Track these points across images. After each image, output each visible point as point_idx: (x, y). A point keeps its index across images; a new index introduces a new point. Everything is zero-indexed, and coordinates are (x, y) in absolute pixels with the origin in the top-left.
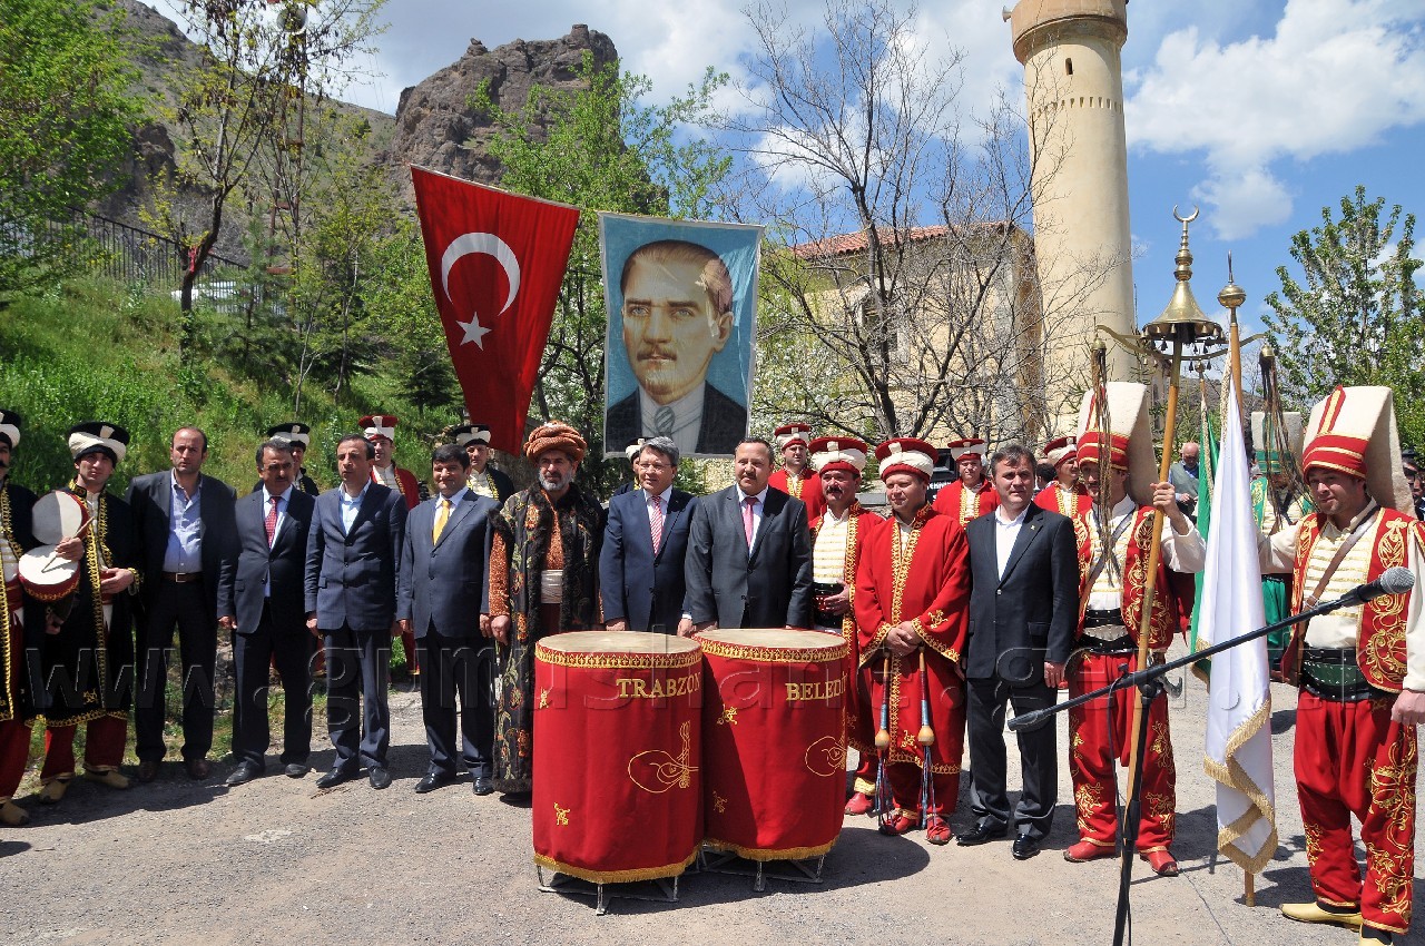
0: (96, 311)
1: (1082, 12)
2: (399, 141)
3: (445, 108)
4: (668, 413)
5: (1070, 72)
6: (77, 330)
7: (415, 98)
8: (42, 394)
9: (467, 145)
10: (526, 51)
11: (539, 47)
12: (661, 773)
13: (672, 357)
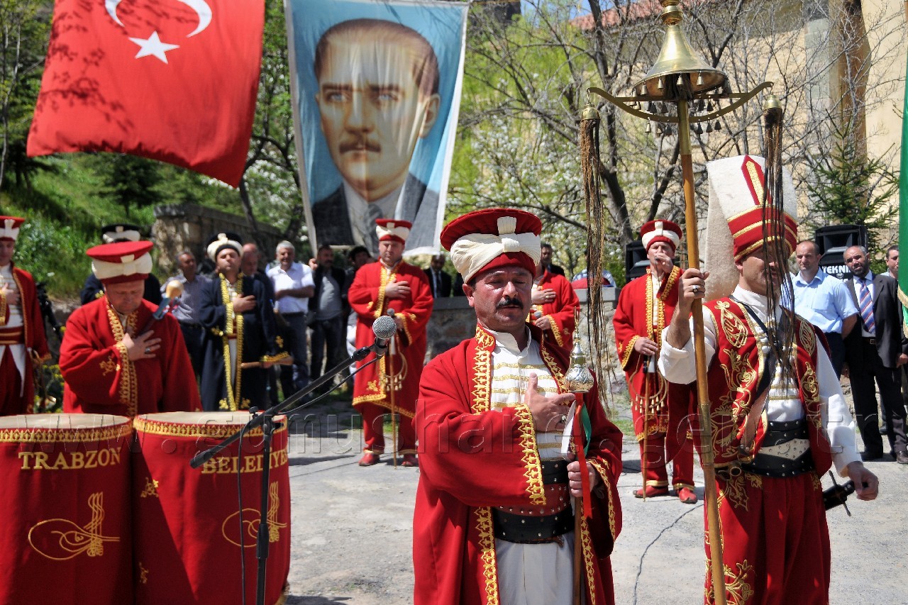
4: (375, 211)
12: (64, 541)
13: (376, 148)
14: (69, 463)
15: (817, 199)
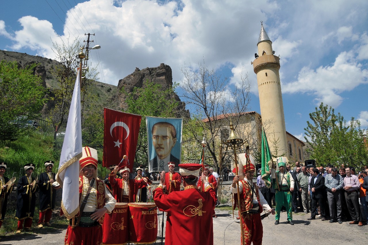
0: (36, 139)
1: (268, 62)
2: (118, 93)
3: (129, 84)
4: (162, 161)
5: (267, 76)
6: (31, 144)
7: (122, 82)
8: (23, 158)
9: (135, 93)
10: (149, 70)
11: (152, 69)
12: (117, 227)
13: (163, 148)
14: (118, 212)
15: (255, 158)
